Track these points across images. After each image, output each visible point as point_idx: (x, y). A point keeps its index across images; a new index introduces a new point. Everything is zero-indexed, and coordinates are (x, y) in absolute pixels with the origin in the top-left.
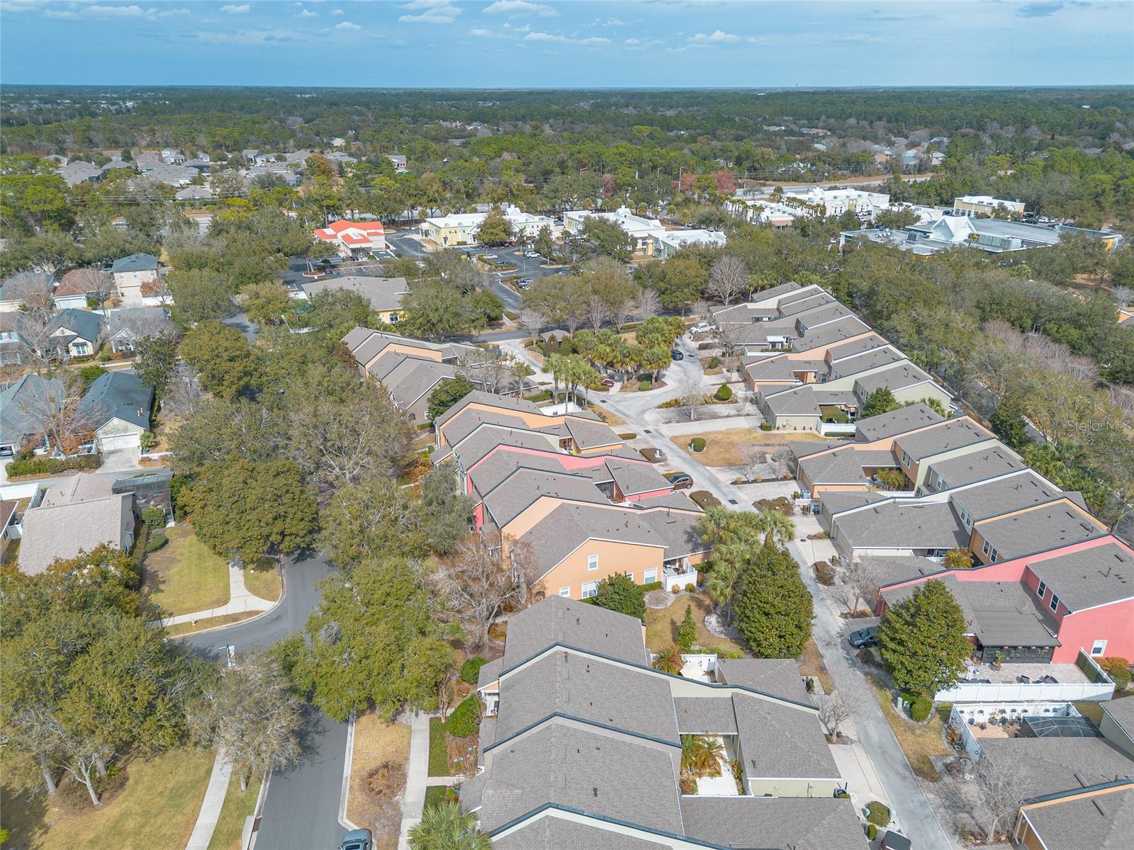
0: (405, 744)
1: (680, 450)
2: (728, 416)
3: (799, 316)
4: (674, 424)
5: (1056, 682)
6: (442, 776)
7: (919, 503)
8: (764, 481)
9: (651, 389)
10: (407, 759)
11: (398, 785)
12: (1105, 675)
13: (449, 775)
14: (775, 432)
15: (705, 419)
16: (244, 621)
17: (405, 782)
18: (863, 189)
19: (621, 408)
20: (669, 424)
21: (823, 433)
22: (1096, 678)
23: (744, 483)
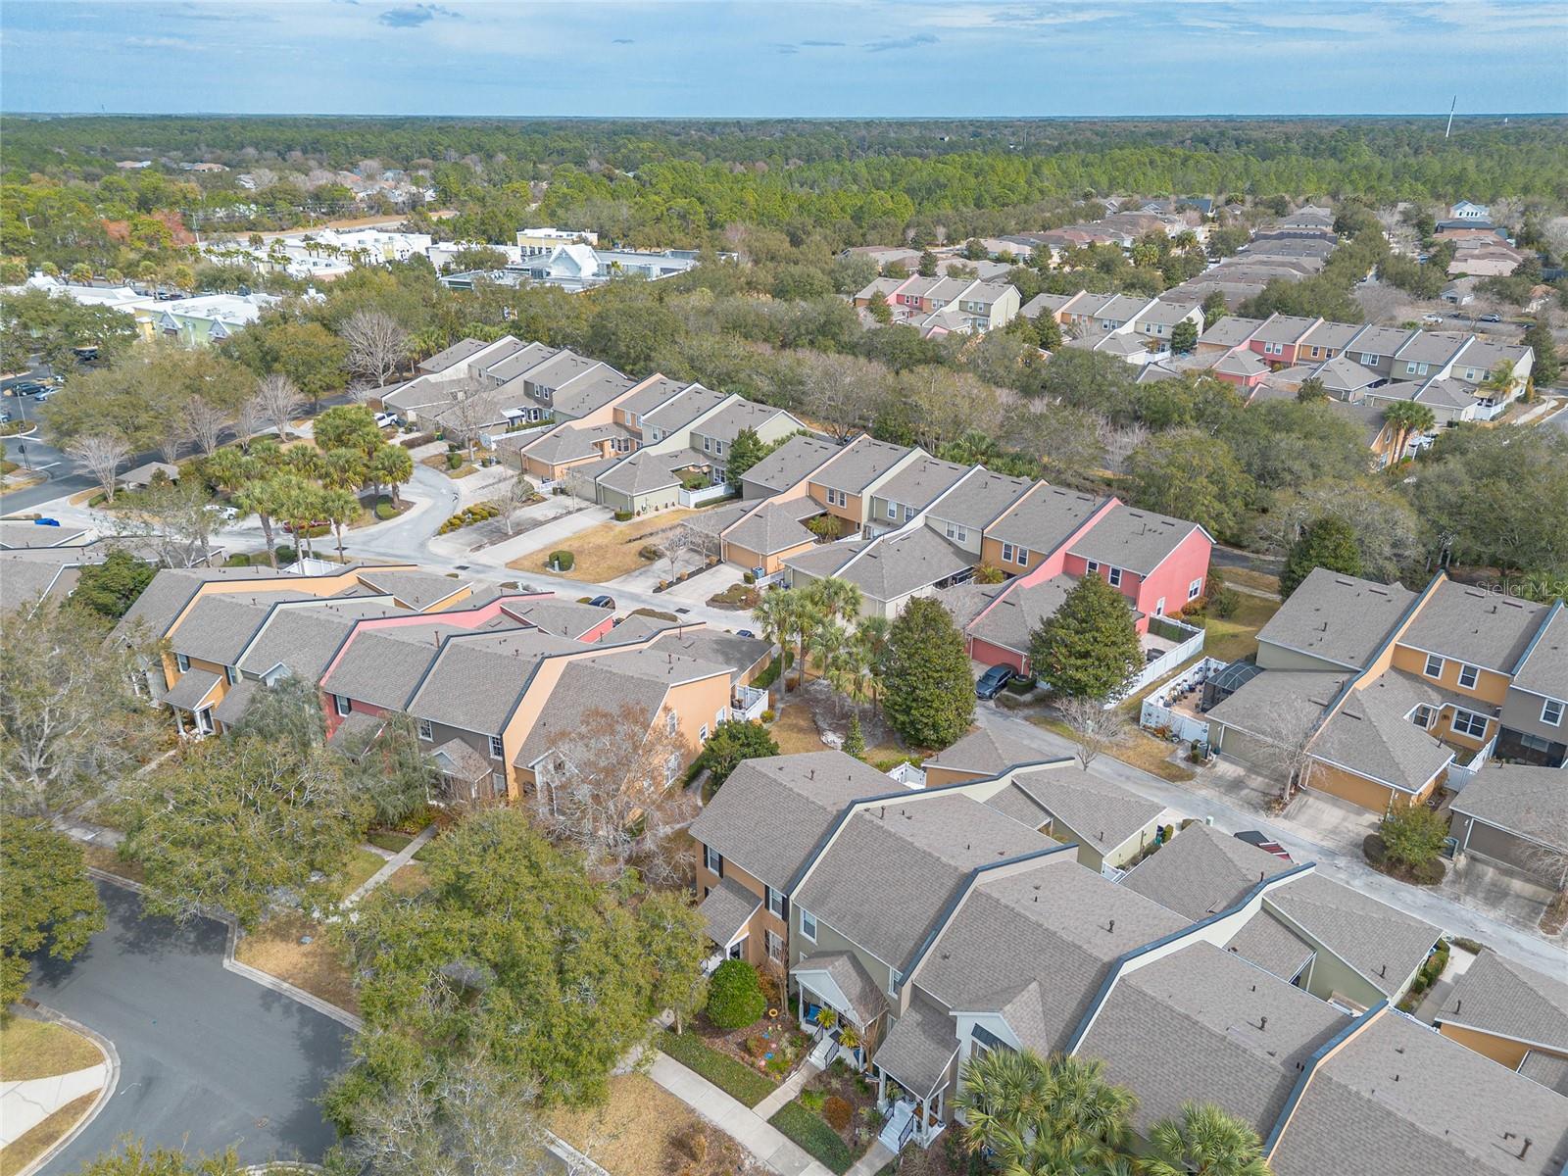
0: (659, 1096)
1: (538, 576)
2: (555, 518)
3: (526, 376)
4: (489, 549)
5: (1162, 653)
6: (769, 1093)
7: (902, 534)
8: (691, 575)
9: (399, 514)
10: (692, 1111)
11: (727, 1149)
12: (1189, 627)
13: (778, 1087)
14: (636, 519)
15: (528, 530)
16: (75, 1129)
17: (731, 1139)
18: (381, 230)
19: (382, 550)
20: (482, 551)
21: (692, 506)
22: (1181, 636)
23: (671, 584)
